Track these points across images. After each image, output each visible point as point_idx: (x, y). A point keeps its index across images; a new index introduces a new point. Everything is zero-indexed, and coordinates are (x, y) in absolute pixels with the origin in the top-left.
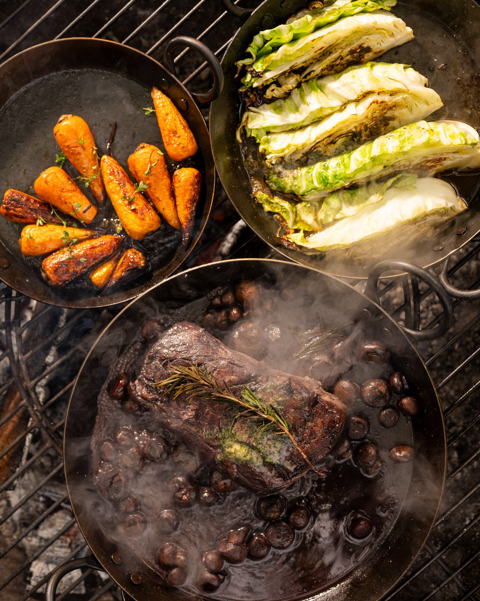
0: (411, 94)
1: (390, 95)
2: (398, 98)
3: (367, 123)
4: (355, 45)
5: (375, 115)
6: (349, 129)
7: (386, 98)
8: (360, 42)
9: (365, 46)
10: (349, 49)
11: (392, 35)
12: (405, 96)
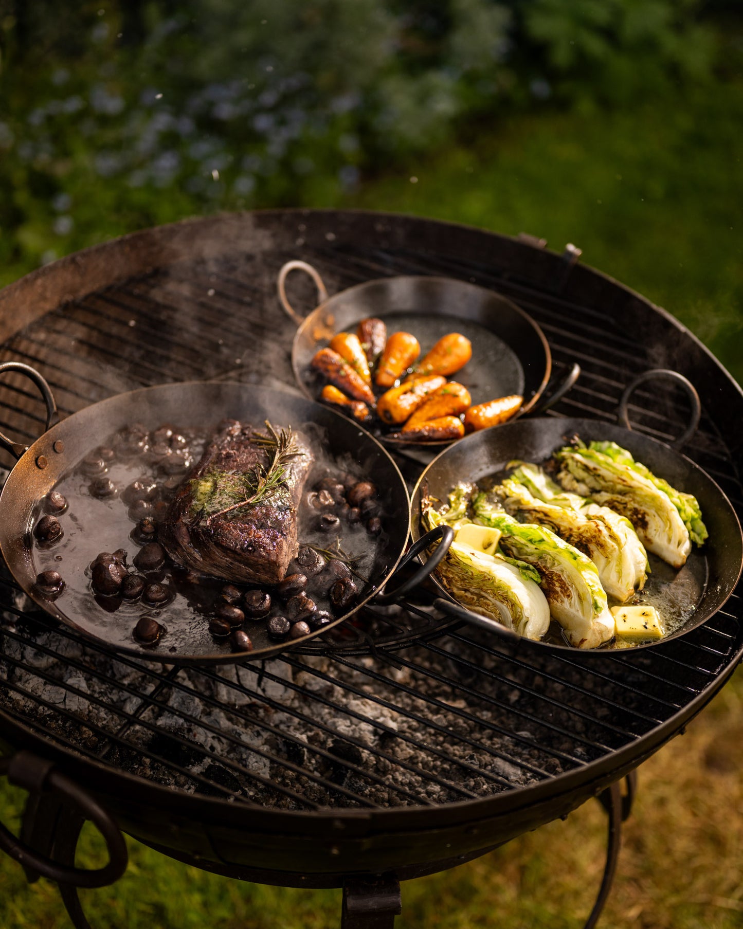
0: (620, 553)
1: (610, 536)
2: (610, 542)
3: (574, 534)
4: (643, 508)
5: (584, 535)
6: (561, 523)
7: (605, 532)
8: (647, 511)
9: (647, 518)
10: (636, 506)
11: (670, 540)
12: (616, 547)
